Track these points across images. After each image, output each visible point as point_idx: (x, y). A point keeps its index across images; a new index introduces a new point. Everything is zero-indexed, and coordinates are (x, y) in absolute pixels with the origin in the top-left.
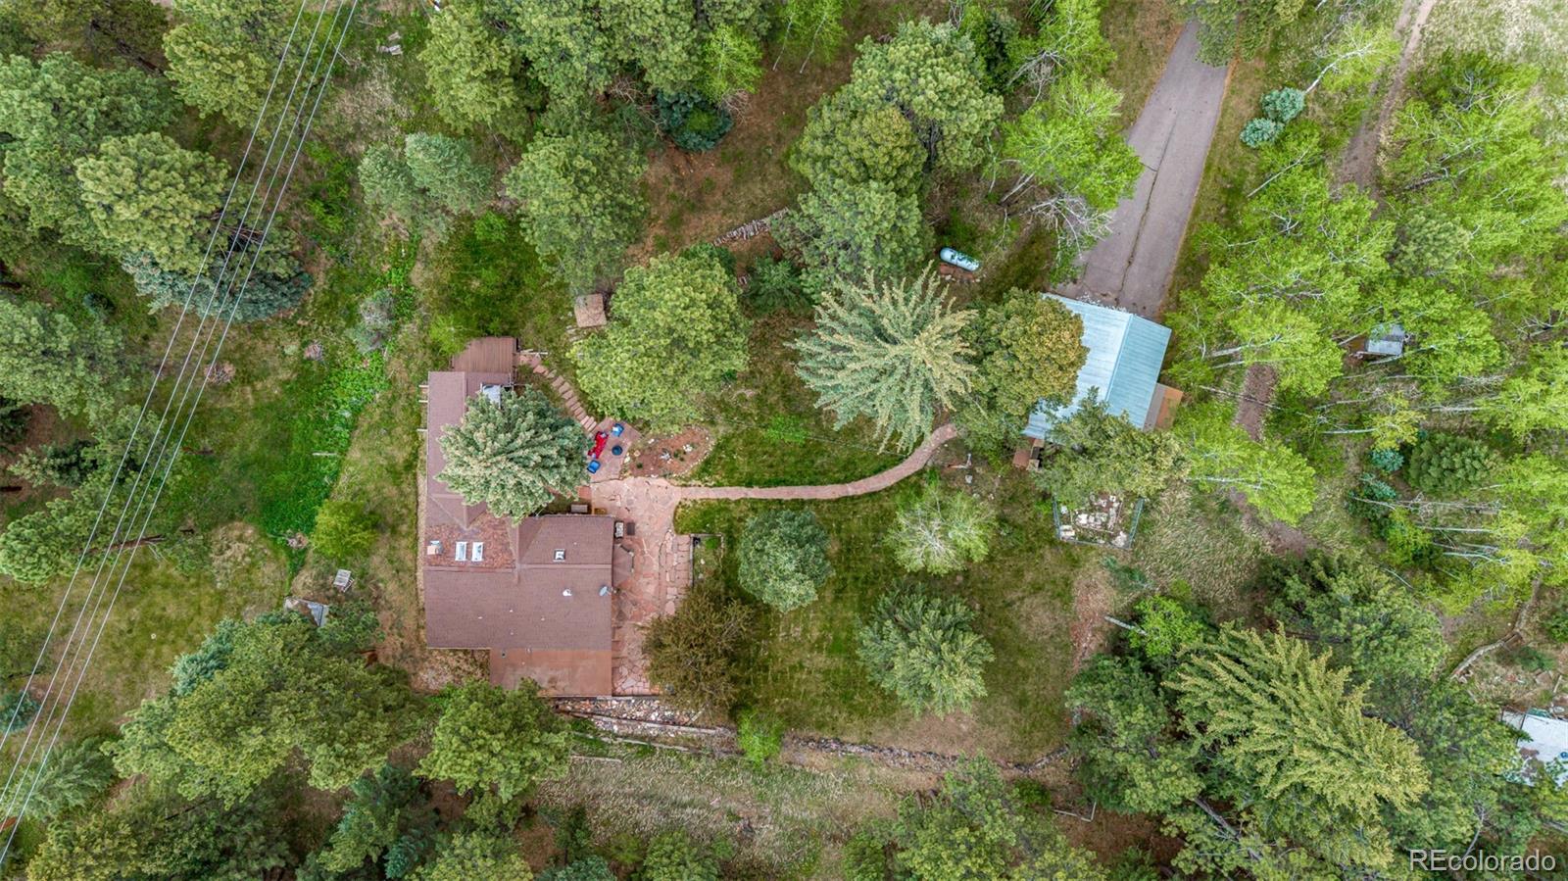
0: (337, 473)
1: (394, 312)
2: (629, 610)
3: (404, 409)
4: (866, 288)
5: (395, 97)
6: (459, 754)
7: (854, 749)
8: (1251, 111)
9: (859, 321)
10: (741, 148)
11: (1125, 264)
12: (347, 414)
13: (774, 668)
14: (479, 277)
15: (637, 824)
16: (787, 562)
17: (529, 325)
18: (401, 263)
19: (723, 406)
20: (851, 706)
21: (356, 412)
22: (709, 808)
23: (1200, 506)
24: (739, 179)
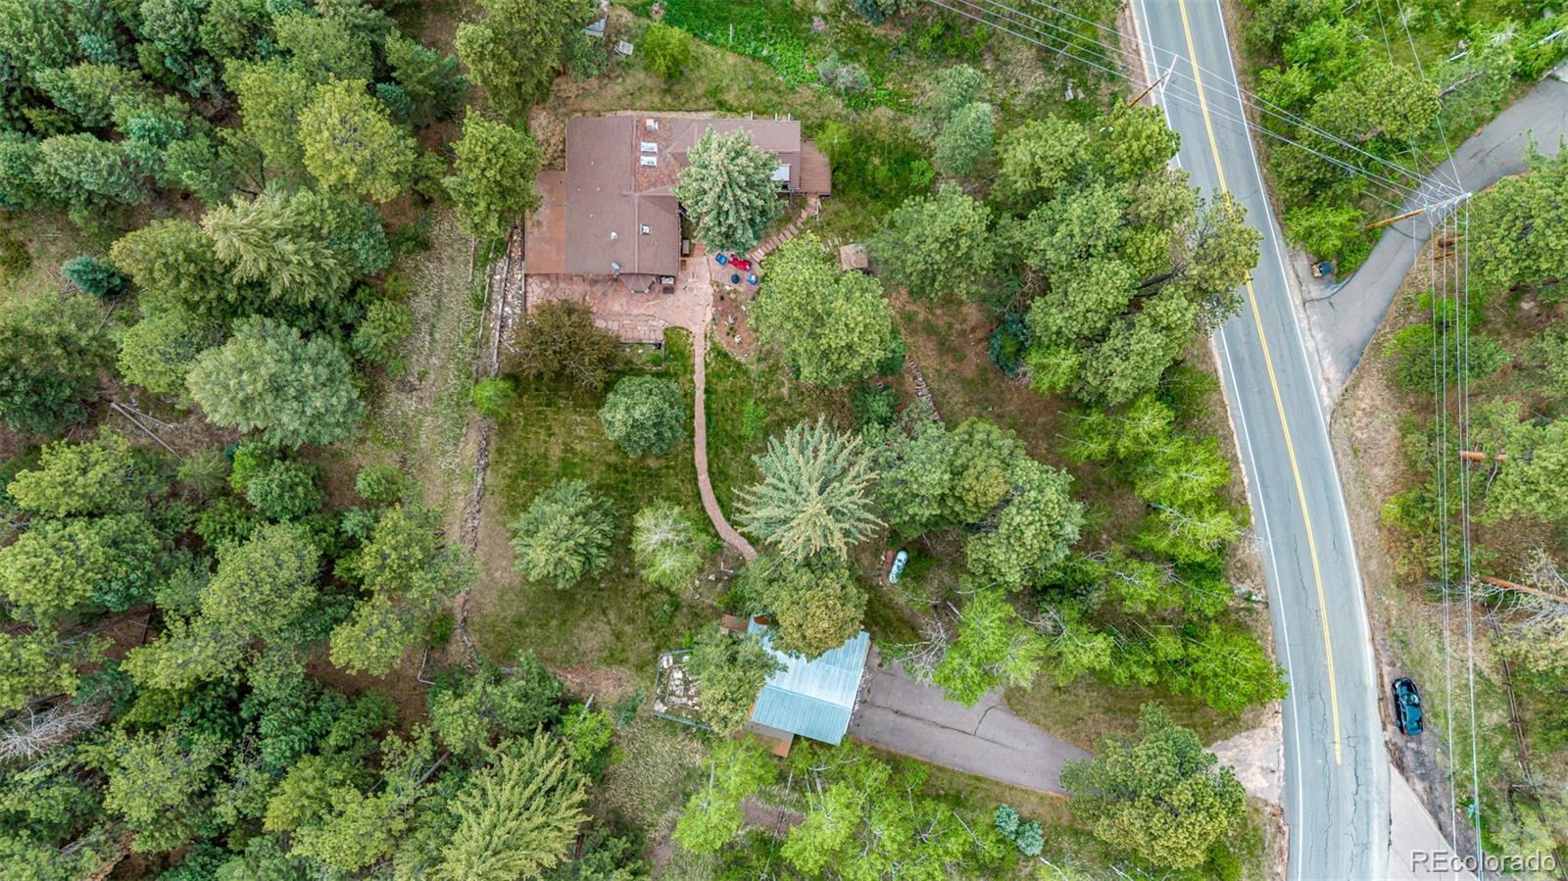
0: (715, 44)
1: (852, 92)
2: (599, 289)
3: (770, 100)
4: (865, 473)
5: (1031, 94)
6: (485, 142)
7: (479, 479)
8: (1026, 814)
9: (839, 466)
10: (992, 385)
11: (896, 708)
12: (765, 53)
13: (549, 411)
14: (882, 164)
15: (416, 294)
16: (643, 411)
17: (842, 206)
18: (893, 99)
19: (774, 369)
20: (516, 477)
21: (768, 60)
22: (430, 355)
23: (689, 776)
24: (966, 383)
